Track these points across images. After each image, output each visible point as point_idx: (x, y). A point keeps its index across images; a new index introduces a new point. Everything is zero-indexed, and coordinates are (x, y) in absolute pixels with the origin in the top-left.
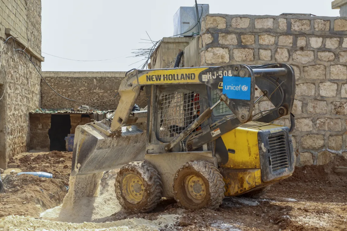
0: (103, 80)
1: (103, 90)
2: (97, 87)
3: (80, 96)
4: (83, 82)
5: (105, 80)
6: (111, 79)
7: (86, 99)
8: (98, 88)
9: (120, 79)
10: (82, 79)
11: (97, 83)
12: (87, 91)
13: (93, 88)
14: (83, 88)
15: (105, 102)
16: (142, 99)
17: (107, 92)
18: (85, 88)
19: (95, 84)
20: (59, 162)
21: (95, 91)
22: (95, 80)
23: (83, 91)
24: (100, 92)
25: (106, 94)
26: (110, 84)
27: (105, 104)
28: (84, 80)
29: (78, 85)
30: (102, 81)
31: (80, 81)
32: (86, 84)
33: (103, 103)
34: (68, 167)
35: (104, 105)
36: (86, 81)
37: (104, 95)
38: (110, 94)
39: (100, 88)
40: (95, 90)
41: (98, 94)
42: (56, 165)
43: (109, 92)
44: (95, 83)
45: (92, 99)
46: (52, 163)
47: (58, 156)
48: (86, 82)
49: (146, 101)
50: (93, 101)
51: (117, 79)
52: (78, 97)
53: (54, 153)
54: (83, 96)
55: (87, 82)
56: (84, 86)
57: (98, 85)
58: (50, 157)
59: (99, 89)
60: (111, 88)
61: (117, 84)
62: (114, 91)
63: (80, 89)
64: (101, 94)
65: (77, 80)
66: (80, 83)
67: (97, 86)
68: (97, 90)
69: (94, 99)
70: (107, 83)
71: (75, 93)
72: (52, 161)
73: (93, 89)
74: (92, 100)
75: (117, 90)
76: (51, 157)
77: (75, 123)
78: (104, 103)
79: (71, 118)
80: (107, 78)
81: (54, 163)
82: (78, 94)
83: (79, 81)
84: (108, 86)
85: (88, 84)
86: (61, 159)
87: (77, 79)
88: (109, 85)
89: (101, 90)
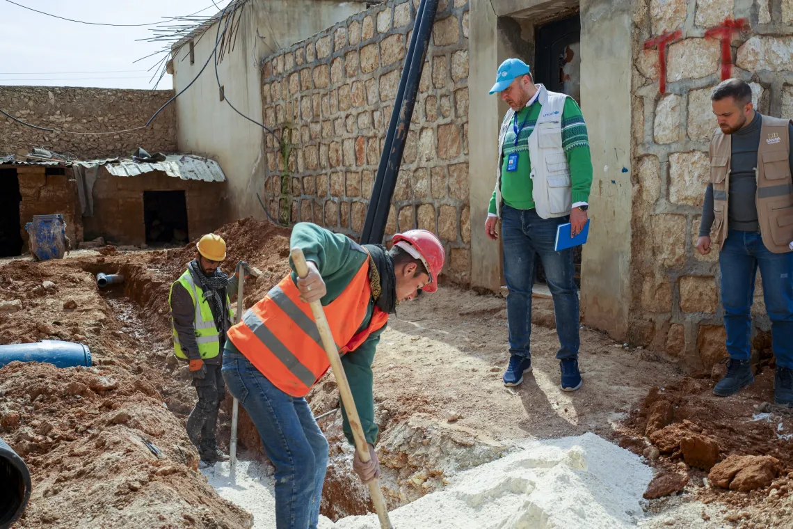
0: (70, 95)
1: (69, 116)
2: (56, 111)
3: (19, 130)
4: (22, 97)
5: (75, 96)
6: (88, 92)
7: (33, 137)
8: (58, 112)
9: (109, 93)
10: (20, 92)
11: (56, 101)
12: (35, 117)
13: (47, 113)
14: (23, 112)
15: (78, 144)
16: (159, 137)
17: (79, 121)
18: (28, 111)
19: (53, 104)
20: (42, 293)
21: (51, 118)
22: (50, 94)
23: (25, 118)
24: (64, 120)
25: (78, 126)
26: (86, 103)
27: (76, 147)
28: (25, 94)
29: (11, 105)
30: (68, 97)
31: (16, 95)
32: (31, 103)
33: (73, 144)
34: (76, 307)
35: (73, 149)
36: (29, 95)
37: (74, 127)
38: (88, 125)
39: (63, 112)
40: (53, 115)
41: (60, 125)
42: (38, 301)
43: (85, 121)
44: (52, 101)
45: (47, 136)
46: (24, 295)
47: (32, 275)
48: (30, 99)
49: (166, 140)
50: (49, 140)
51: (102, 94)
52: (14, 130)
53: (19, 268)
54: (25, 129)
55: (33, 98)
56: (27, 107)
57: (59, 106)
58: (11, 280)
59: (61, 114)
60: (90, 112)
61: (102, 104)
62: (95, 120)
63: (18, 114)
64: (66, 125)
65: (8, 93)
66: (15, 101)
67: (56, 109)
68: (56, 116)
69: (52, 135)
70: (79, 101)
71: (6, 123)
72: (20, 289)
73: (49, 115)
74: (47, 139)
75: (102, 118)
76: (14, 279)
77: (30, 188)
78: (76, 145)
79: (18, 177)
80: (79, 91)
81: (29, 297)
82: (13, 126)
83: (13, 95)
84: (81, 108)
85: (36, 102)
86: (47, 283)
87: (8, 90)
88: (85, 105)
89: (66, 117)
